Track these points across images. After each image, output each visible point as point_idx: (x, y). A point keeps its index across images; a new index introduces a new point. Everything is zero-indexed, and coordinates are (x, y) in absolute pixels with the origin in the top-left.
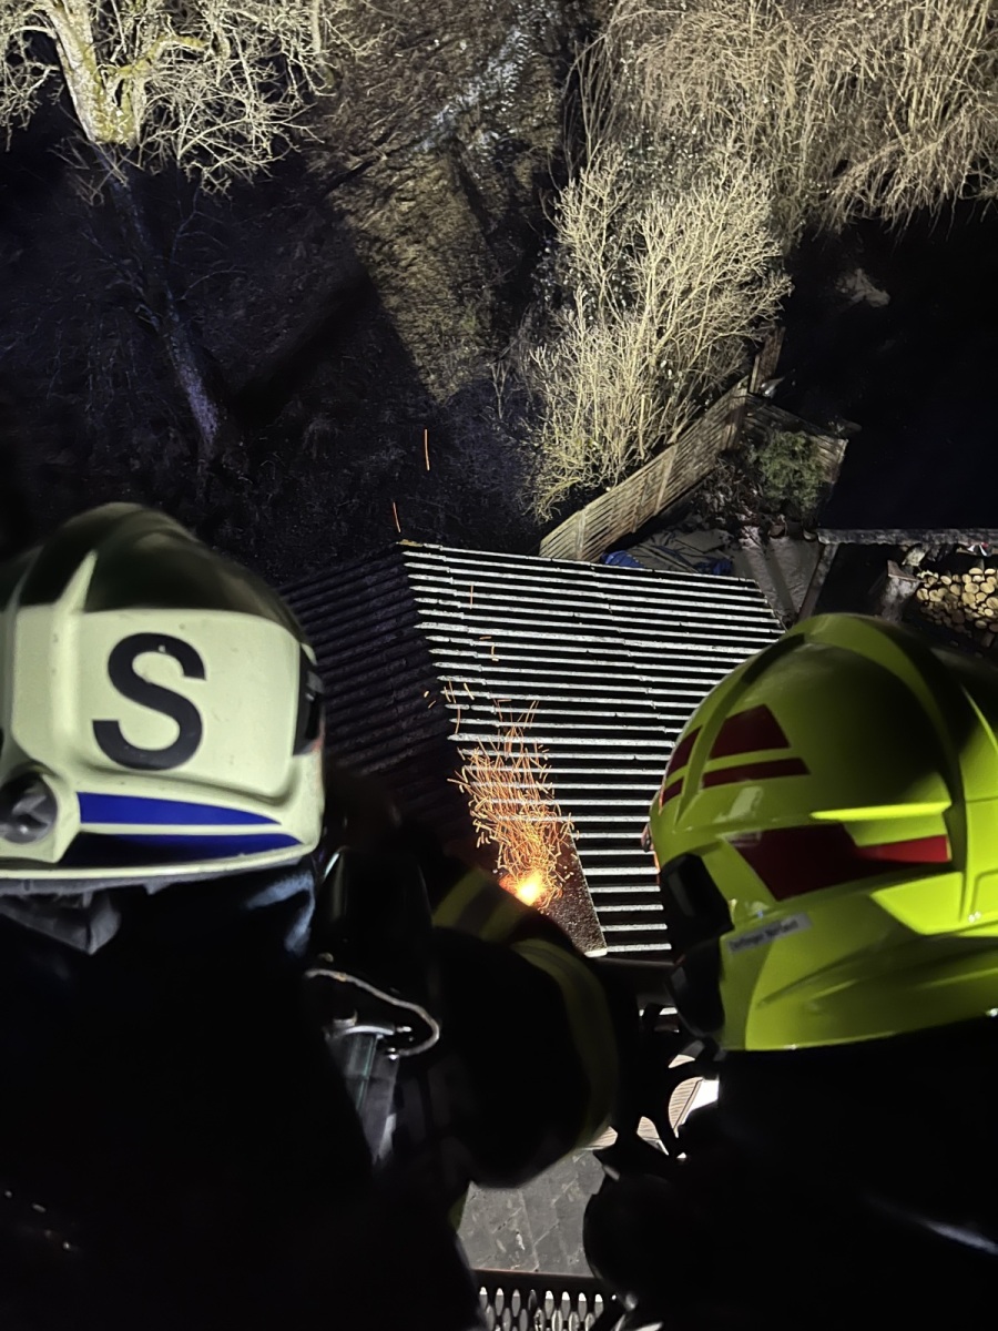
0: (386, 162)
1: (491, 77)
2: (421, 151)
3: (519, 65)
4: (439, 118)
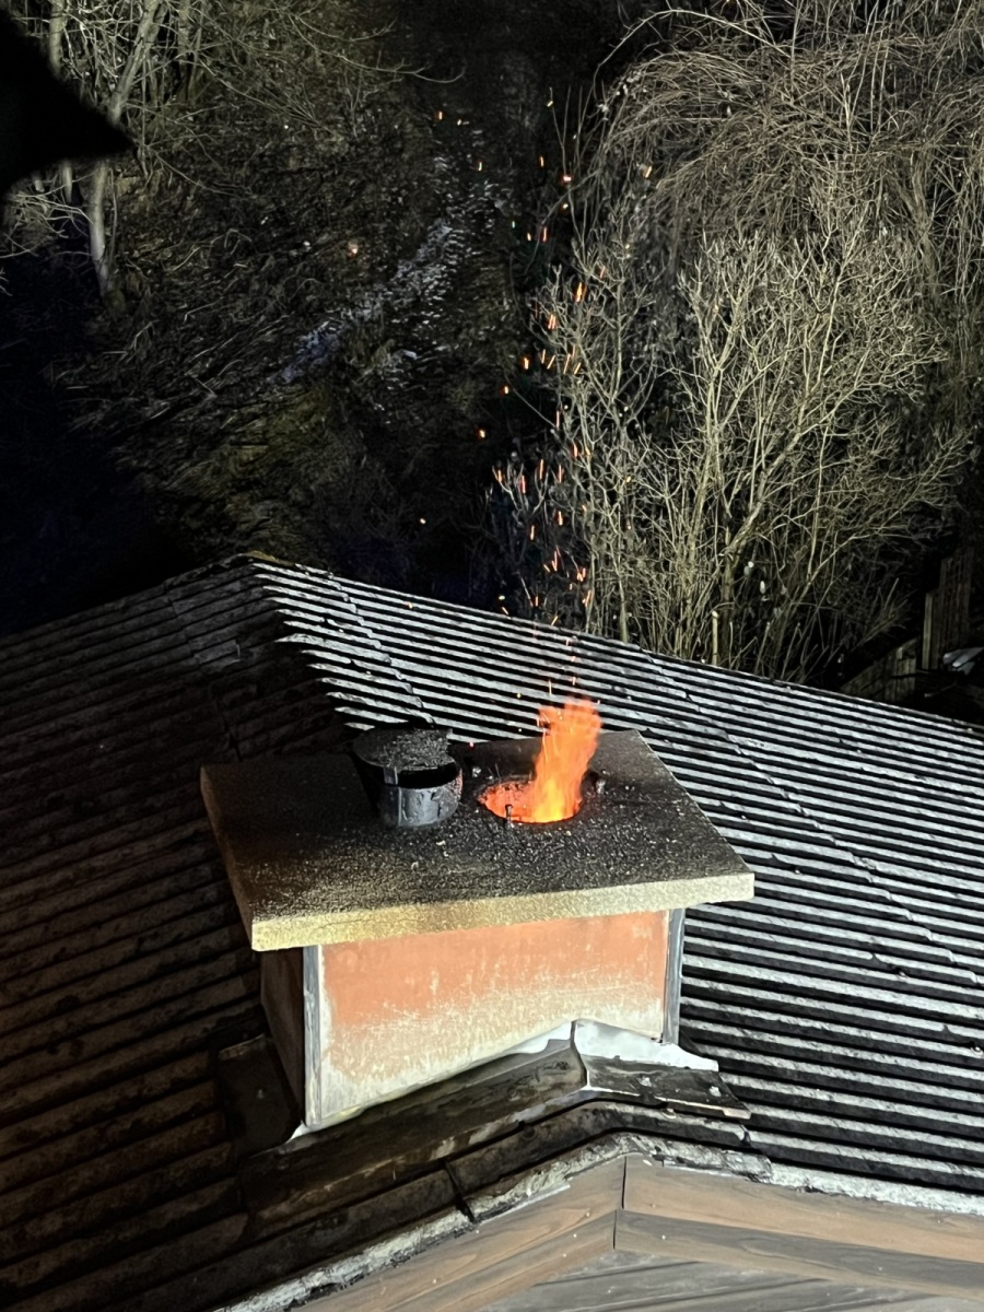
0: (214, 402)
1: (403, 284)
2: (280, 382)
3: (450, 266)
4: (311, 338)
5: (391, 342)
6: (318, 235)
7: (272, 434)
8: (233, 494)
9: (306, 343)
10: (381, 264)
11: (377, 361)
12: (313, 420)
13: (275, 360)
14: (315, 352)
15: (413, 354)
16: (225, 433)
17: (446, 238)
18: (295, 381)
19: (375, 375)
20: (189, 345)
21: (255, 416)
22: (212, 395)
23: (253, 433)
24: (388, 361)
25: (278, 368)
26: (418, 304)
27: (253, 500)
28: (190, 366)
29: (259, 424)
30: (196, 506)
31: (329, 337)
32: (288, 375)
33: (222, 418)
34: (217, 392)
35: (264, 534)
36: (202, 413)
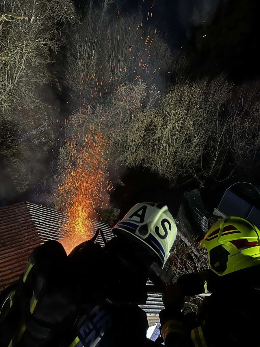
0: (10, 141)
1: (39, 130)
2: (20, 141)
3: (46, 129)
4: (25, 135)
5: (37, 138)
6: (28, 120)
7: (18, 148)
8: (12, 156)
9: (24, 135)
10: (36, 126)
11: (34, 140)
12: (24, 147)
13: (20, 137)
14: (26, 137)
15: (39, 141)
16: (11, 147)
17: (46, 125)
18: (22, 141)
19: (34, 142)
20: (7, 132)
21: (16, 145)
22: (10, 140)
23: (16, 148)
24: (36, 141)
25: (20, 138)
26: (41, 133)
27: (15, 158)
28: (7, 135)
29: (17, 146)
30: (6, 157)
31: (28, 135)
32: (21, 140)
33: (11, 144)
34: (11, 140)
35: (16, 164)
36: (8, 143)
